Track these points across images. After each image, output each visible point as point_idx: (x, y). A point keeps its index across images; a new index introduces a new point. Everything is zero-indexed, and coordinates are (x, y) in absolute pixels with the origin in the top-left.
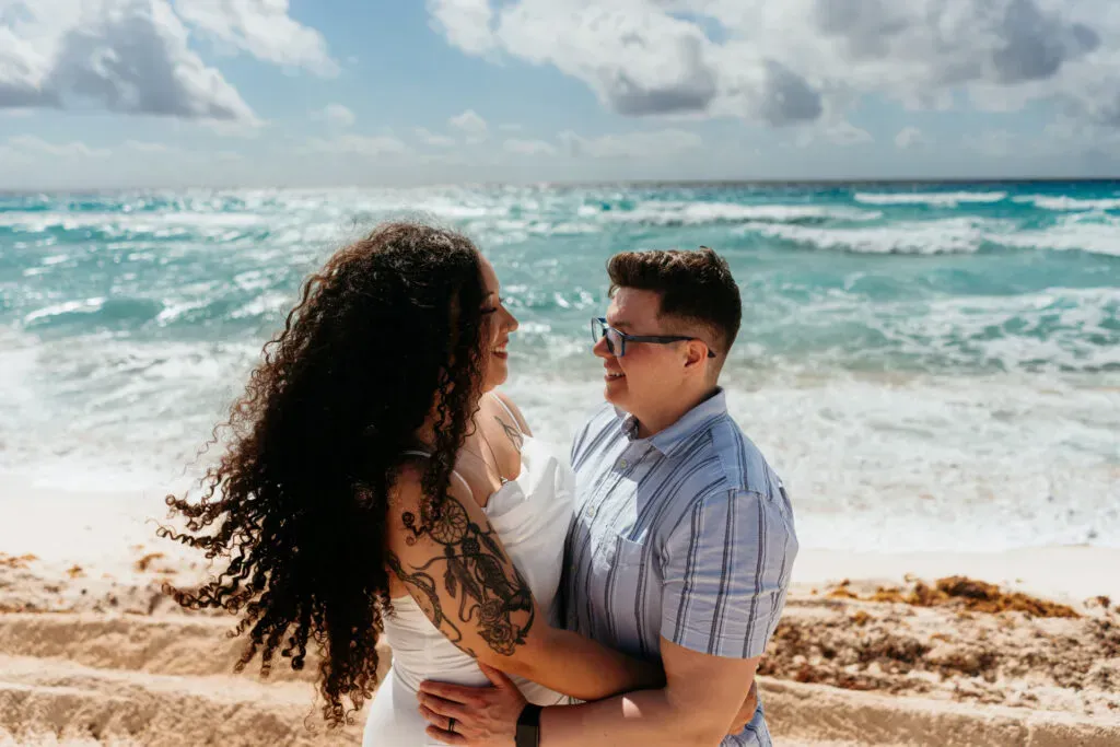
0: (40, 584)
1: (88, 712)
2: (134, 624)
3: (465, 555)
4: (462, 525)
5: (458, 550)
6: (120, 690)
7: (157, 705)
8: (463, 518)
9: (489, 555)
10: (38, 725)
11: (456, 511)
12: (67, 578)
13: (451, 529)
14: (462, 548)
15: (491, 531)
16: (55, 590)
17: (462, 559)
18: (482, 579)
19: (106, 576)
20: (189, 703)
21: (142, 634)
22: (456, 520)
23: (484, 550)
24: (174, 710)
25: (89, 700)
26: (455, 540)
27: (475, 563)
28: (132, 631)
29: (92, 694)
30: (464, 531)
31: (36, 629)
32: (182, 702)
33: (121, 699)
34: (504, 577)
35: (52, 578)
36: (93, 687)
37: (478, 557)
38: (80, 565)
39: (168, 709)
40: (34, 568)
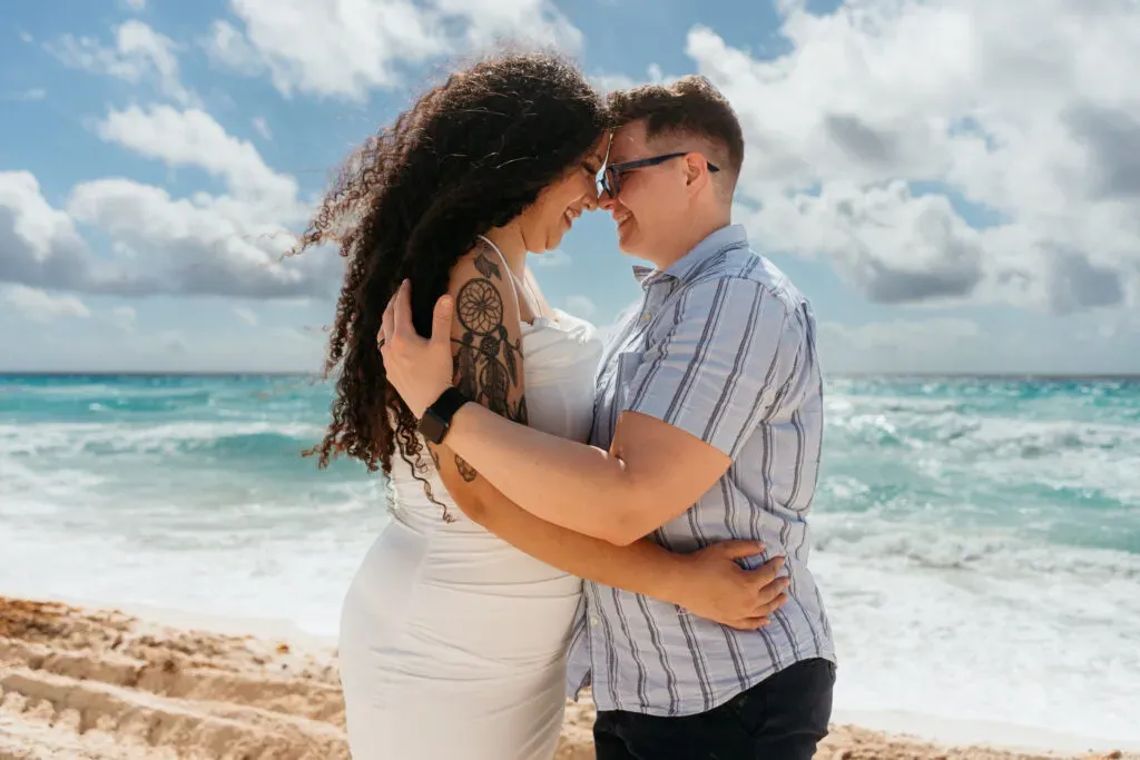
0: (250, 656)
1: (244, 744)
2: (315, 688)
3: (482, 350)
4: (494, 321)
5: (477, 341)
6: (278, 727)
7: (306, 745)
8: (497, 315)
9: (502, 365)
10: (202, 750)
11: (495, 304)
12: (273, 654)
13: (482, 318)
14: (483, 342)
15: (518, 347)
16: (260, 662)
17: (475, 352)
18: (485, 382)
19: (307, 656)
20: (335, 746)
21: (319, 698)
22: (490, 312)
23: (501, 357)
24: (321, 751)
25: (250, 733)
26: (480, 330)
27: (486, 363)
28: (311, 694)
29: (253, 728)
30: (492, 327)
31: (231, 684)
32: (329, 744)
33: (276, 735)
34: (506, 396)
35: (260, 652)
36: (255, 722)
37: (492, 359)
38: (288, 643)
39: (315, 750)
40: (249, 644)
